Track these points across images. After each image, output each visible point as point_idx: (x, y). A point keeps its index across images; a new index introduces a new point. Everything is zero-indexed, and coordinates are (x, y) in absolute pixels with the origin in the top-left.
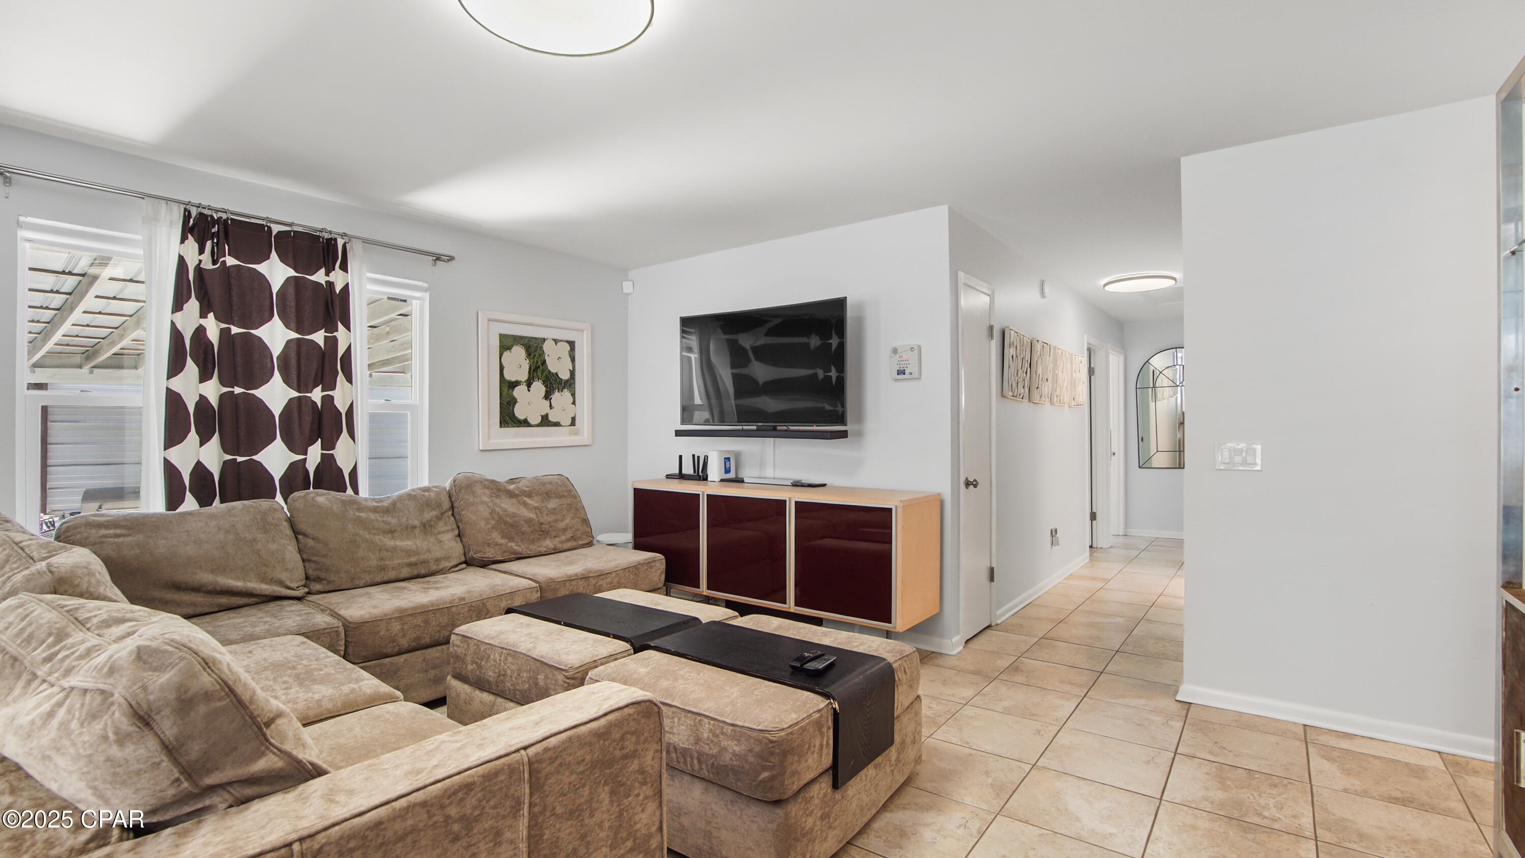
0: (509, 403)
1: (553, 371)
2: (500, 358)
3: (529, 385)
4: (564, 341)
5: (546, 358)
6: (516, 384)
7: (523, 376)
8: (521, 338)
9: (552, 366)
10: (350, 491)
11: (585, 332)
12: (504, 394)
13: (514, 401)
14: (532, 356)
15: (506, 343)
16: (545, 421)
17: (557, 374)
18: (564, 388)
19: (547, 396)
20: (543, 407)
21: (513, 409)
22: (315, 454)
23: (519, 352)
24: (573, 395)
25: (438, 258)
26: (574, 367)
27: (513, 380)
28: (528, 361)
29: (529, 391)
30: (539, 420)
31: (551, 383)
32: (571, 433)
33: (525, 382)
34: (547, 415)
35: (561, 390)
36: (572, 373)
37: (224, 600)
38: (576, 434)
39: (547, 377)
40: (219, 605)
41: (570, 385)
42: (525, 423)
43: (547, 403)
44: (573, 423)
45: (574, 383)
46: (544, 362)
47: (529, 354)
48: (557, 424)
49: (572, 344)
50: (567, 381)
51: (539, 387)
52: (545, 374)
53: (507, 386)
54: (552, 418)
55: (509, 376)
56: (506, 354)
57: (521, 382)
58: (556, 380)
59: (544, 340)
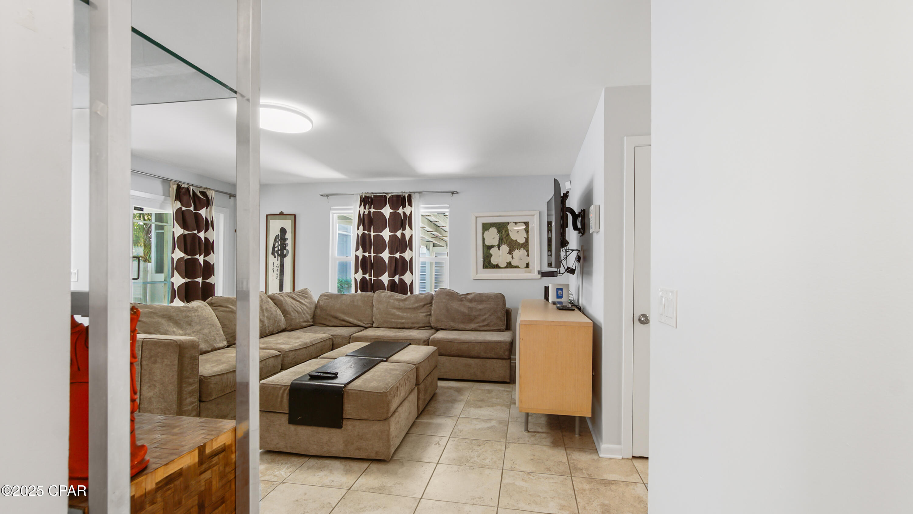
0: (487, 256)
1: (514, 239)
2: (483, 235)
3: (499, 247)
4: (521, 222)
5: (510, 232)
6: (492, 247)
7: (496, 242)
8: (495, 223)
9: (513, 236)
10: (409, 294)
11: (535, 216)
12: (485, 252)
13: (491, 255)
14: (501, 232)
15: (486, 227)
16: (509, 265)
17: (516, 240)
18: (521, 247)
19: (510, 252)
20: (509, 258)
21: (490, 259)
22: (397, 278)
23: (493, 231)
24: (528, 251)
25: (453, 193)
26: (528, 236)
27: (490, 245)
28: (498, 235)
29: (499, 250)
30: (505, 265)
31: (512, 245)
32: (526, 272)
33: (497, 245)
34: (510, 263)
35: (519, 249)
36: (527, 240)
37: (344, 323)
38: (530, 272)
39: (510, 242)
40: (342, 324)
41: (526, 246)
42: (497, 267)
43: (510, 256)
44: (528, 266)
45: (528, 245)
46: (508, 235)
47: (499, 232)
48: (517, 267)
49: (526, 224)
50: (523, 244)
51: (505, 248)
52: (509, 241)
53: (487, 248)
54: (513, 264)
55: (487, 243)
56: (486, 232)
57: (495, 246)
58: (516, 244)
59: (509, 223)
